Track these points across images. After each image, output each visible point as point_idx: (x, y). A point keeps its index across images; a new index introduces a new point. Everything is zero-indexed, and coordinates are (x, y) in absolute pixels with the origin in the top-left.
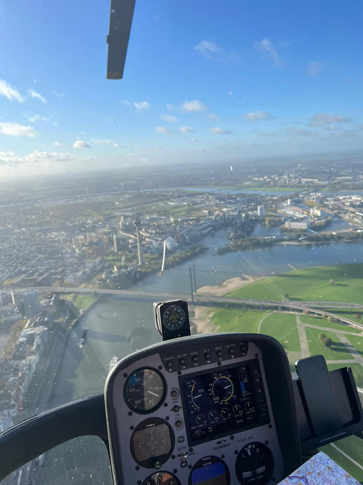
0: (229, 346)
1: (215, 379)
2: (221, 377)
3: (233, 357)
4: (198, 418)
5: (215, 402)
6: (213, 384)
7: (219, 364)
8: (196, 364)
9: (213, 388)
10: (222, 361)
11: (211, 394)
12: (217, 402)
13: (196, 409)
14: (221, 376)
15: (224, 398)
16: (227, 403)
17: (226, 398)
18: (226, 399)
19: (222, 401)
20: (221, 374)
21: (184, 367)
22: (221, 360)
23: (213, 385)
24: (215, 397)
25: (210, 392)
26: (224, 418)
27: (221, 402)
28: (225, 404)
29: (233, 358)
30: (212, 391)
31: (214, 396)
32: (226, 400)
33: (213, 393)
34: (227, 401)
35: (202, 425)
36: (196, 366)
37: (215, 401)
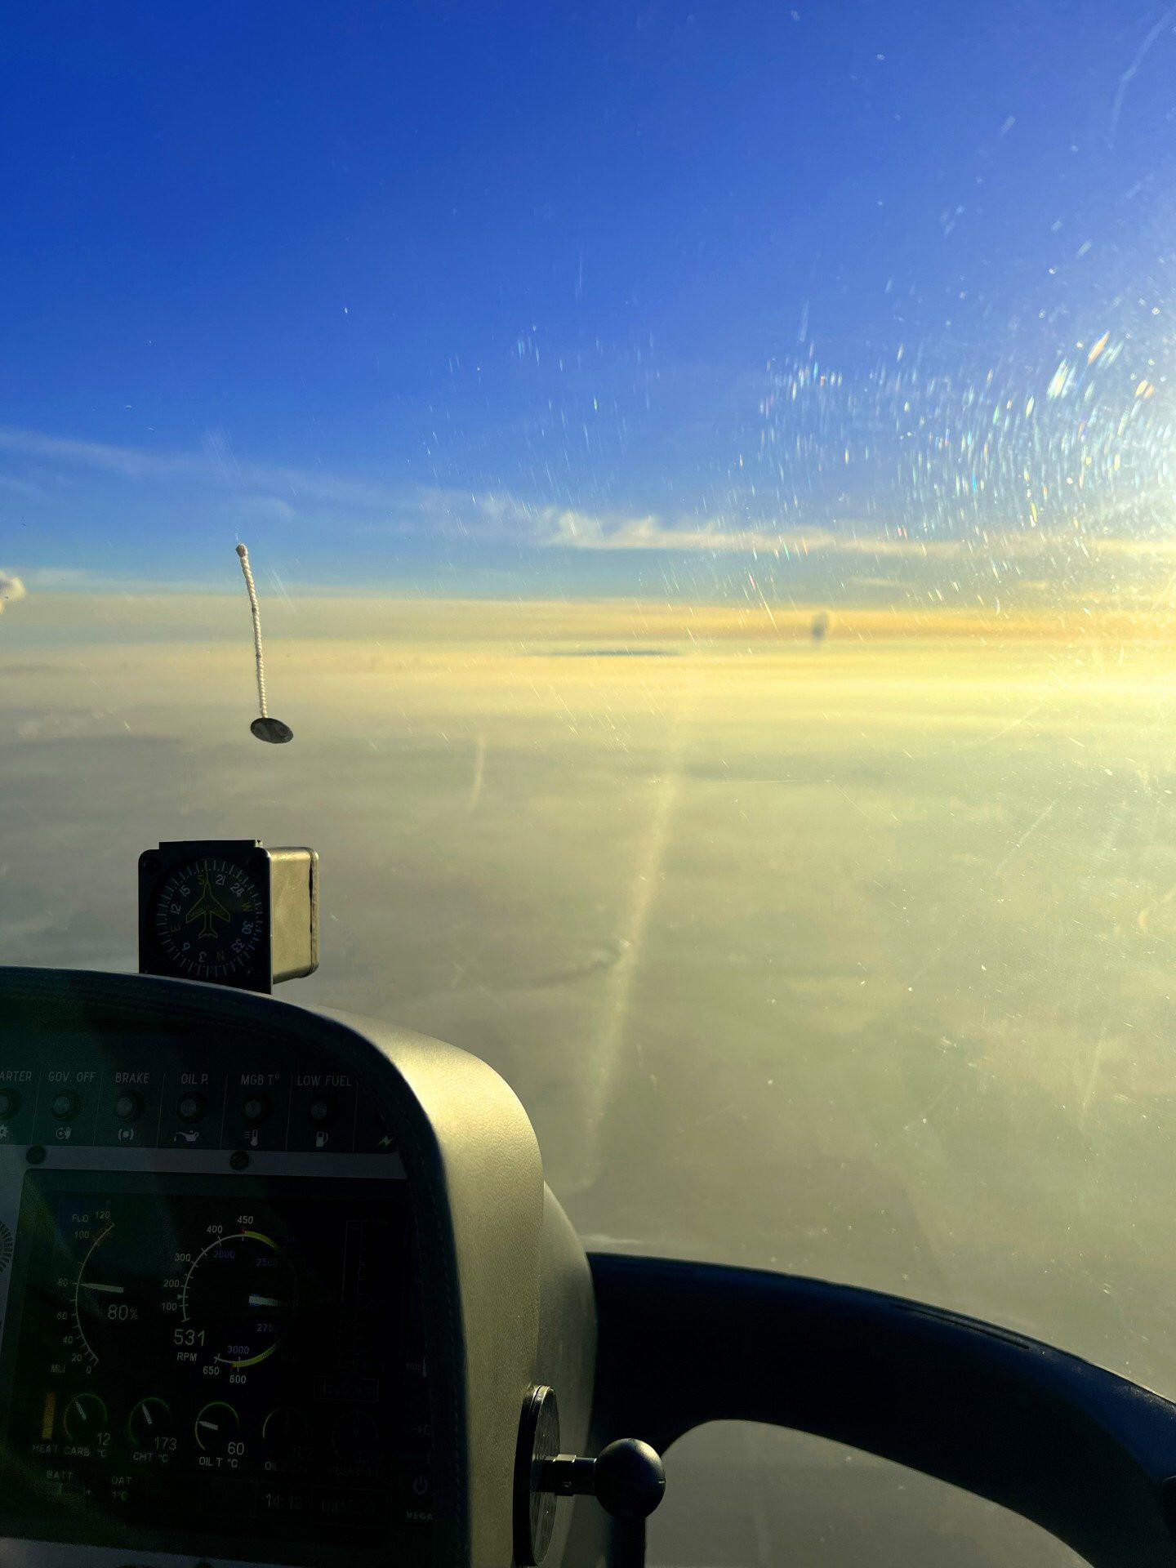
0: (316, 1081)
1: (213, 1237)
2: (248, 1234)
3: (320, 1142)
4: (74, 1410)
5: (181, 1356)
6: (193, 1259)
7: (240, 1161)
8: (126, 1134)
9: (189, 1276)
10: (256, 1148)
11: (169, 1307)
12: (194, 1357)
13: (77, 1358)
14: (249, 1228)
15: (231, 1349)
16: (242, 1380)
17: (246, 1350)
18: (244, 1357)
19: (217, 1359)
20: (248, 1220)
21: (68, 1134)
22: (254, 1142)
23: (195, 1264)
24: (186, 1326)
25: (172, 1295)
26: (205, 1454)
27: (210, 1363)
28: (232, 1379)
29: (320, 1150)
30: (180, 1291)
31: (186, 1319)
32: (238, 1364)
33: (184, 1306)
34: (243, 1370)
35: (87, 1453)
36: (126, 1143)
37: (185, 1349)
